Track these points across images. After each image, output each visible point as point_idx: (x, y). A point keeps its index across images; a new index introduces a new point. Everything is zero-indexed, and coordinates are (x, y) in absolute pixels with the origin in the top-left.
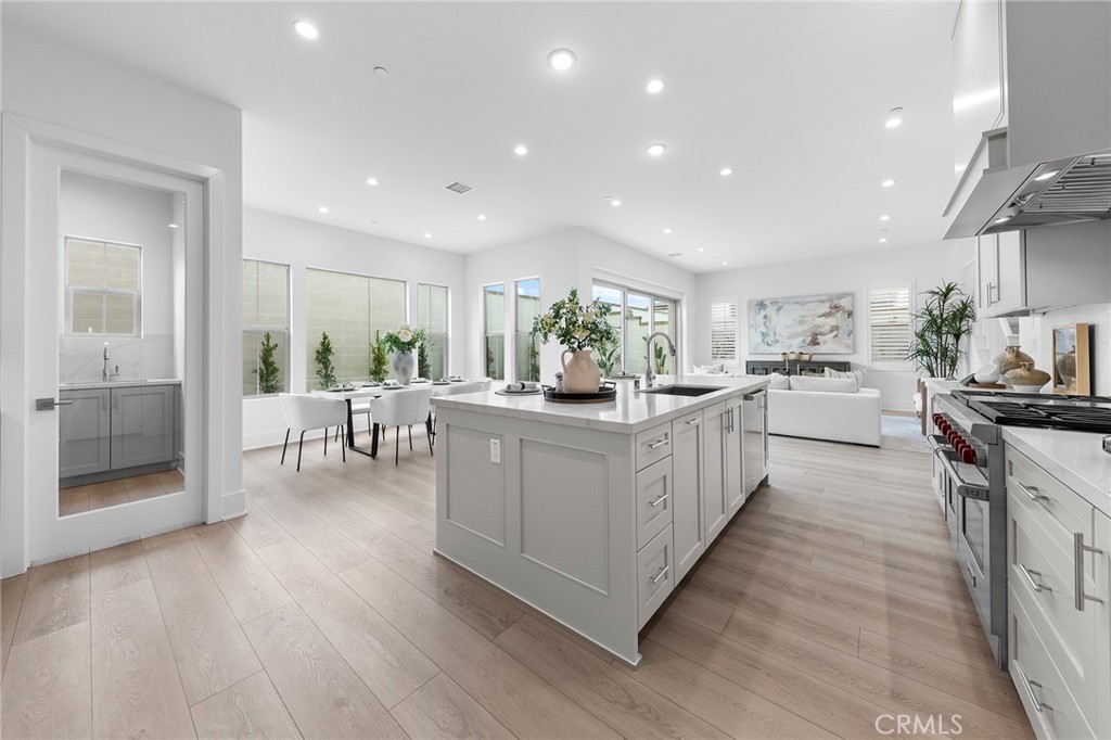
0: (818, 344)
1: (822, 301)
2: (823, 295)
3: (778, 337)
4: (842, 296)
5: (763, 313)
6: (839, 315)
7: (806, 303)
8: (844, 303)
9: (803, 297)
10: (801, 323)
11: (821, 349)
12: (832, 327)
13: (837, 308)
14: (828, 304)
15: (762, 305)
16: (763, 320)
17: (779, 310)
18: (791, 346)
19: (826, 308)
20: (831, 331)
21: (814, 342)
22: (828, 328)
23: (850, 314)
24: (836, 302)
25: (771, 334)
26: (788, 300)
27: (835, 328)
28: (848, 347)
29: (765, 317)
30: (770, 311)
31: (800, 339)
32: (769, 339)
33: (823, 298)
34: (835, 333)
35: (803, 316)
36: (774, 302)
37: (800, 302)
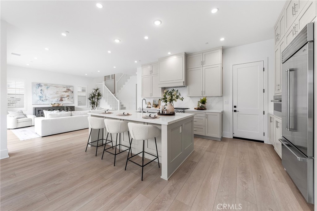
0: (63, 101)
1: (64, 87)
2: (65, 85)
3: (47, 98)
4: (70, 86)
5: (40, 88)
6: (70, 91)
7: (58, 87)
8: (71, 88)
9: (58, 85)
10: (57, 93)
11: (64, 102)
12: (67, 95)
13: (69, 90)
14: (66, 88)
15: (39, 85)
16: (40, 91)
17: (48, 88)
18: (53, 101)
19: (65, 90)
20: (67, 97)
21: (61, 100)
22: (66, 96)
23: (72, 92)
24: (68, 88)
25: (44, 97)
26: (52, 85)
27: (68, 96)
28: (72, 102)
29: (41, 90)
30: (43, 88)
31: (56, 99)
32: (43, 99)
33: (65, 86)
34: (68, 97)
35: (58, 91)
36: (46, 85)
37: (57, 86)
